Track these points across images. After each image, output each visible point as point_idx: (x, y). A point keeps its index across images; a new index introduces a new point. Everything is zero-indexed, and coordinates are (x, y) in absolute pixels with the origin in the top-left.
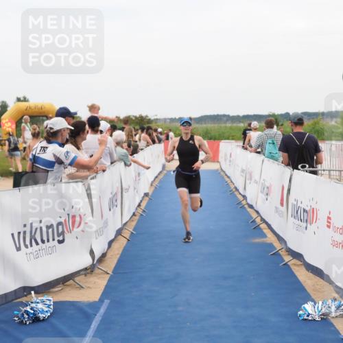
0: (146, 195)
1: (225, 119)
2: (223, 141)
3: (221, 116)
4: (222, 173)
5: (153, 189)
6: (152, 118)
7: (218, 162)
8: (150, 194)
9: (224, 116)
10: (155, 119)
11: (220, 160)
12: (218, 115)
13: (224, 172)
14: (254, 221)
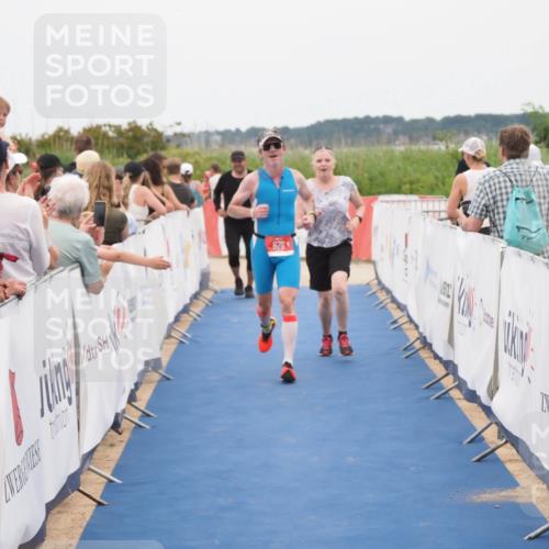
0: (153, 365)
1: (389, 129)
2: (381, 198)
3: (377, 120)
4: (382, 296)
5: (172, 346)
6: (169, 132)
7: (369, 261)
8: (165, 362)
9: (387, 120)
10: (175, 134)
11: (375, 255)
12: (368, 120)
13: (388, 292)
14: (478, 439)
